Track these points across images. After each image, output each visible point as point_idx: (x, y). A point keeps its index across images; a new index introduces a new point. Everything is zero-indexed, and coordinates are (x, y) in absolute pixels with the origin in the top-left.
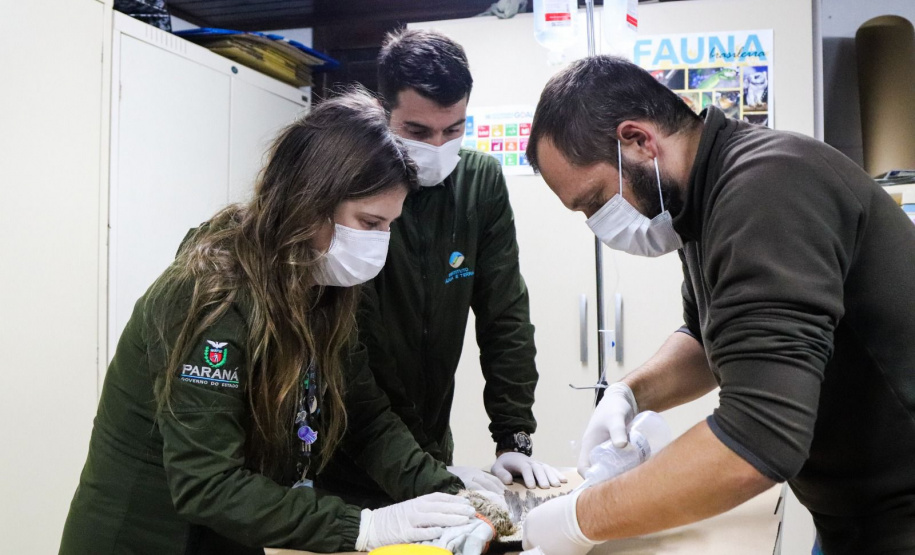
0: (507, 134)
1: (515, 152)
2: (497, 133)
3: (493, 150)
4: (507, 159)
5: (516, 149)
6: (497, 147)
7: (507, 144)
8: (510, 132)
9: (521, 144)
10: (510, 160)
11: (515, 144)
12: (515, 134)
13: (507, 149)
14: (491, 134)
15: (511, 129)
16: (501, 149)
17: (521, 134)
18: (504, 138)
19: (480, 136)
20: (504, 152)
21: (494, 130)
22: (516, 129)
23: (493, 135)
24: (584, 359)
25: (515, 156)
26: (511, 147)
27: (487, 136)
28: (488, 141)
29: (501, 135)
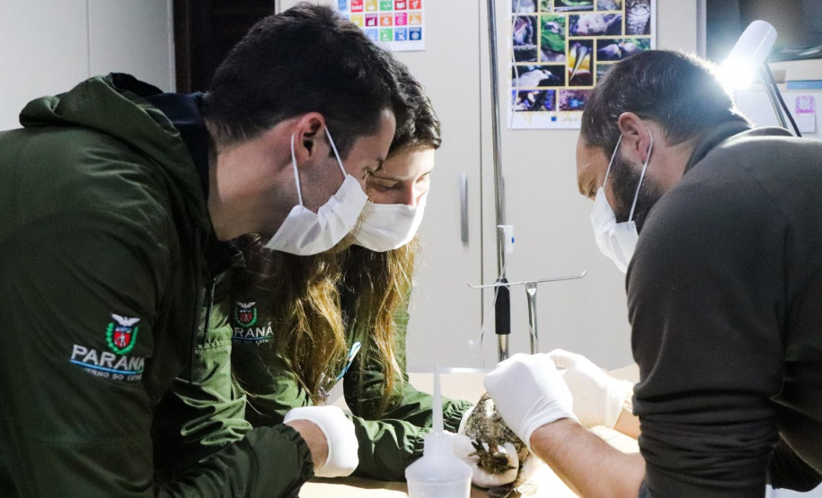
0: (382, 9)
1: (389, 27)
2: (371, 8)
3: (367, 25)
4: (382, 34)
5: (391, 24)
6: (371, 22)
7: (382, 19)
8: (385, 6)
9: (397, 18)
10: (385, 36)
11: (390, 19)
12: (390, 9)
13: (382, 24)
14: (364, 10)
15: (386, 3)
16: (376, 24)
17: (396, 9)
18: (379, 13)
19: (353, 11)
20: (379, 27)
21: (367, 5)
22: (391, 3)
23: (367, 10)
24: (465, 238)
25: (390, 31)
26: (386, 21)
27: (361, 11)
28: (363, 15)
29: (376, 9)
